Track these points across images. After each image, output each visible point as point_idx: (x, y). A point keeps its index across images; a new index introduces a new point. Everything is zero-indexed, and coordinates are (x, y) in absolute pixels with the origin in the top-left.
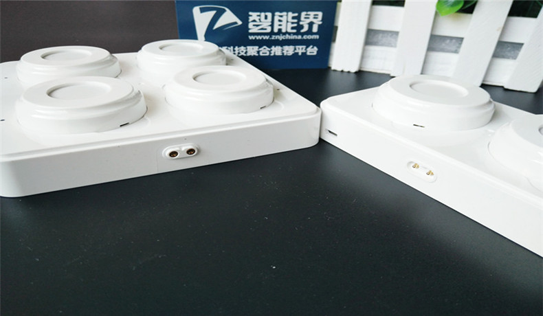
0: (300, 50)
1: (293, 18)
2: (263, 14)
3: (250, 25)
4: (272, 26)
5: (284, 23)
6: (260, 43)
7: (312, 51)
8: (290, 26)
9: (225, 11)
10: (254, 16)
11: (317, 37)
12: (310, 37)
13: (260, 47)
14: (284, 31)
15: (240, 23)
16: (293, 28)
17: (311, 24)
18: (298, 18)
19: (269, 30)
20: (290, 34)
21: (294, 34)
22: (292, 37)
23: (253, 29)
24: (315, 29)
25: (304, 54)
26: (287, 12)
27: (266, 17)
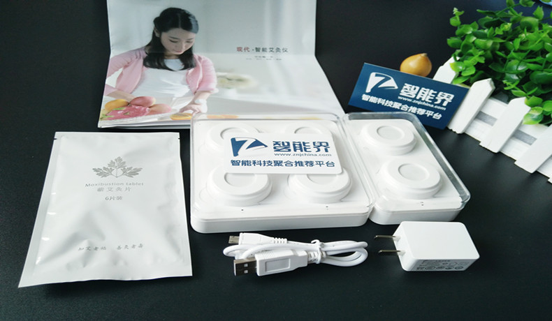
0: (429, 113)
1: (433, 94)
2: (413, 87)
3: (402, 91)
4: (417, 95)
5: (425, 95)
6: (404, 103)
7: (438, 116)
8: (429, 97)
9: (390, 79)
10: (407, 86)
11: (445, 109)
12: (439, 108)
13: (403, 104)
14: (423, 99)
15: (396, 87)
16: (430, 99)
17: (443, 101)
18: (436, 95)
19: (413, 96)
20: (426, 102)
21: (429, 103)
22: (427, 105)
23: (403, 93)
24: (445, 104)
25: (431, 117)
26: (431, 89)
27: (415, 89)
